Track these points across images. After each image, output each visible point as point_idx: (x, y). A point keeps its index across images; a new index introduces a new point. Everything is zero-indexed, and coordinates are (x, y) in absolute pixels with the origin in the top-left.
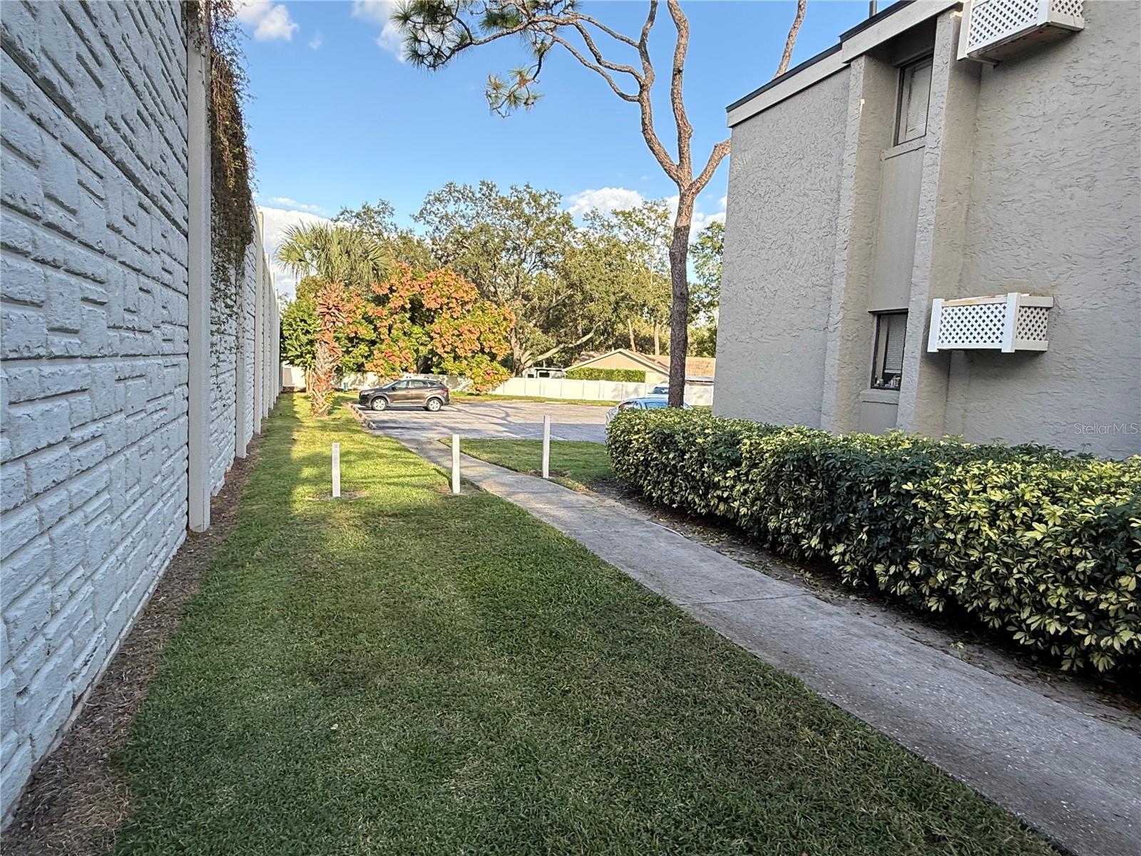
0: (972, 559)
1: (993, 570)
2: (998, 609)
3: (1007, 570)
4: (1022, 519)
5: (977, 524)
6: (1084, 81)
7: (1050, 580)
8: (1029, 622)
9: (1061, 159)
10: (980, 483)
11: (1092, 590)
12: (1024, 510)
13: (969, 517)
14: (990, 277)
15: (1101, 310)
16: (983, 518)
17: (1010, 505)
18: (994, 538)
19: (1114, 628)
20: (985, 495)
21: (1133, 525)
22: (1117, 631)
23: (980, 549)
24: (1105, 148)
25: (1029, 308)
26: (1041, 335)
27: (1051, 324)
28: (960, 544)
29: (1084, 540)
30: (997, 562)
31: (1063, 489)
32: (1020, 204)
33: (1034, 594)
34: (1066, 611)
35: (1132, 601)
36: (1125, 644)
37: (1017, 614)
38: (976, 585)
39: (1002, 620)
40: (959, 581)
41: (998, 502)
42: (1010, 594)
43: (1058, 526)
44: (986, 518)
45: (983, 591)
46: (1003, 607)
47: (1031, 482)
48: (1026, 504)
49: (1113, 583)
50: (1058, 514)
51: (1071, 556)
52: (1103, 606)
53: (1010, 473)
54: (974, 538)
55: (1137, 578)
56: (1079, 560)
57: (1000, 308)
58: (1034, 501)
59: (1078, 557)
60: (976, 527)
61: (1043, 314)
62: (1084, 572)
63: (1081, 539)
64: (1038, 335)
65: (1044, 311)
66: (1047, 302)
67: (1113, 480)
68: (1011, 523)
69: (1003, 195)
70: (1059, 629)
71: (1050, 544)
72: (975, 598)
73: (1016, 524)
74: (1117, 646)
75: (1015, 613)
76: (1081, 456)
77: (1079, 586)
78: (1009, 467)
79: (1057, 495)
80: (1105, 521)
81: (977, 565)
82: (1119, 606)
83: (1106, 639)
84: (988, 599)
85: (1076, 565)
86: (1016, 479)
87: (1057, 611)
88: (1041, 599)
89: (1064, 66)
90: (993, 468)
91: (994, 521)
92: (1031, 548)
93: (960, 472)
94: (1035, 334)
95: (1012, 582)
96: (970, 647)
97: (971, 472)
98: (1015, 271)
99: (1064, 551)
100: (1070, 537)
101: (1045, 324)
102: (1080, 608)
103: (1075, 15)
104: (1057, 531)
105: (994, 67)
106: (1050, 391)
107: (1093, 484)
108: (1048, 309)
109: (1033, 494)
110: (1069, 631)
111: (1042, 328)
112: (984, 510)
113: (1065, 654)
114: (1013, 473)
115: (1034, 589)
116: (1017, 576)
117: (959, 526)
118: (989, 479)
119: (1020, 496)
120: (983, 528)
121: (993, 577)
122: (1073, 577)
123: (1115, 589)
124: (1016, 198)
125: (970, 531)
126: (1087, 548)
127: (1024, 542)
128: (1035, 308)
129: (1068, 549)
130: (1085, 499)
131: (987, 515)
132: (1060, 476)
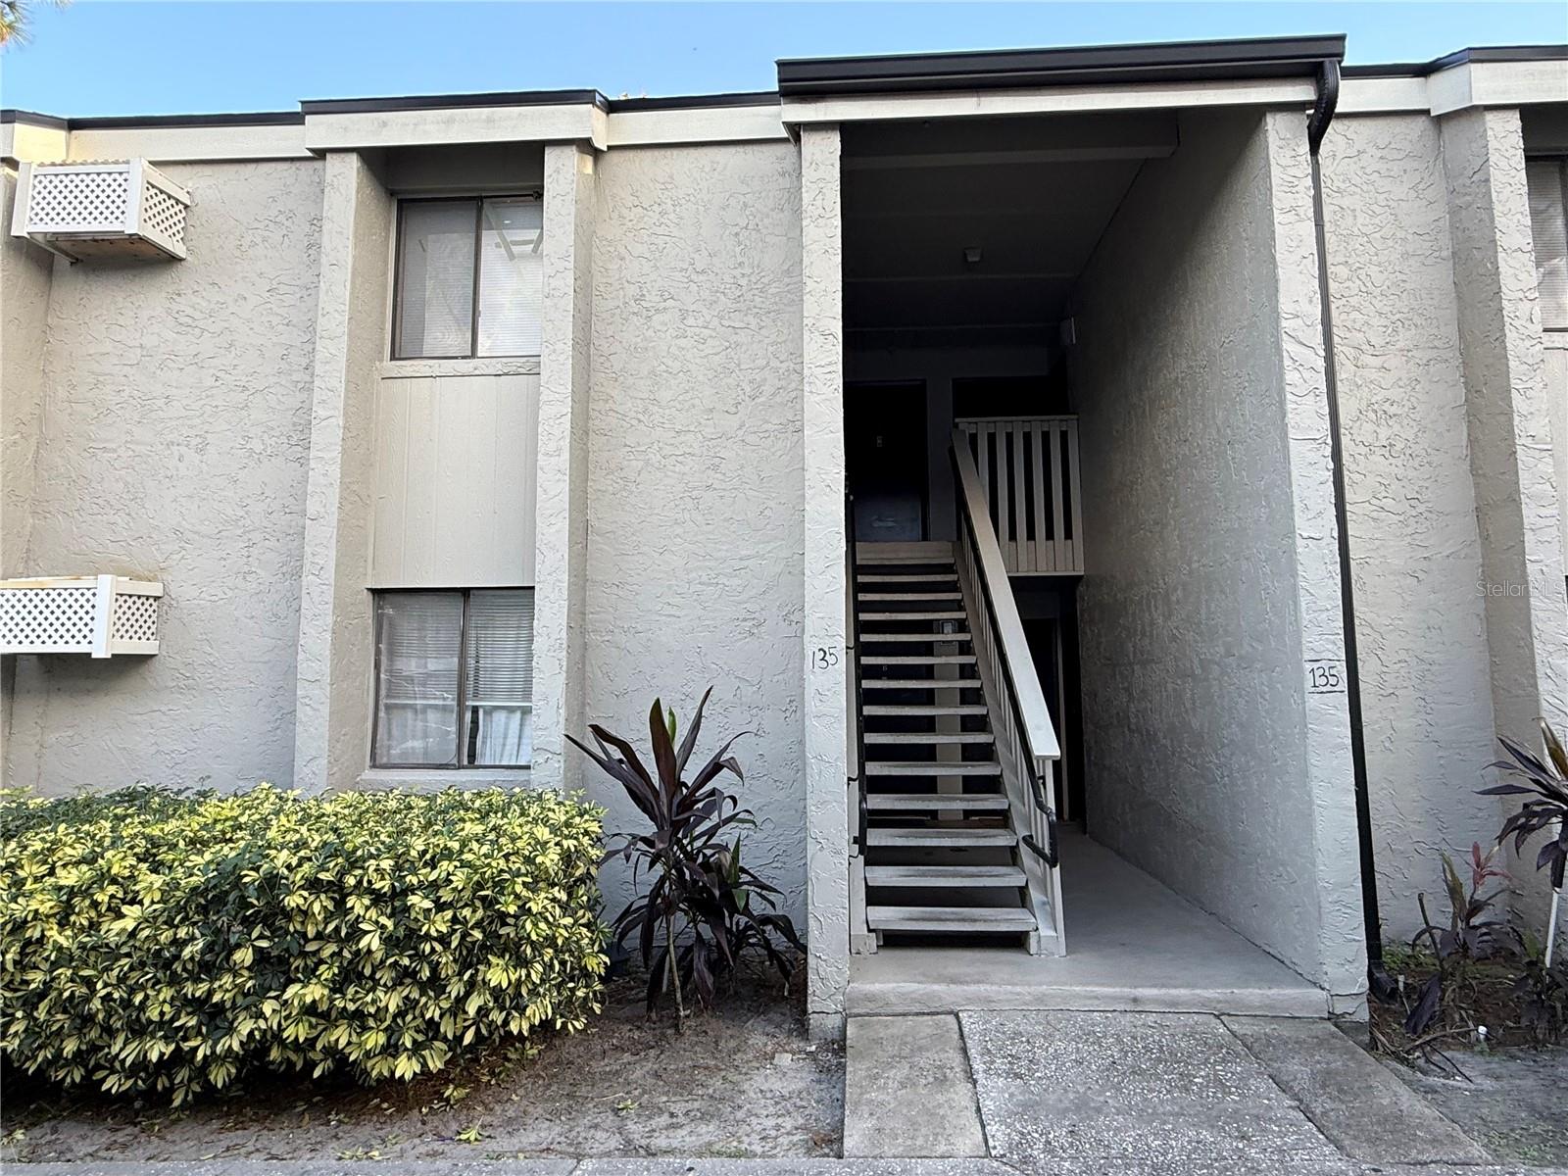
0: (33, 986)
1: (66, 994)
2: (78, 1053)
3: (89, 988)
4: (109, 903)
5: (39, 929)
6: (190, 321)
7: (150, 984)
8: (122, 1056)
9: (164, 407)
10: (45, 862)
11: (203, 981)
12: (112, 889)
13: (25, 921)
14: (77, 550)
15: (221, 602)
16: (48, 916)
17: (90, 887)
18: (65, 944)
19: (232, 1023)
20: (53, 880)
21: (246, 880)
22: (235, 1025)
23: (45, 966)
24: (217, 407)
25: (130, 596)
26: (149, 633)
27: (161, 619)
28: (11, 969)
29: (191, 914)
30: (72, 980)
31: (165, 848)
32: (115, 456)
33: (128, 1011)
34: (173, 1020)
35: (250, 978)
36: (245, 1040)
37: (106, 1050)
38: (41, 1027)
39: (86, 1067)
40: (12, 1030)
41: (73, 887)
42: (95, 1024)
43: (158, 902)
44: (54, 915)
45: (51, 1033)
46: (84, 1047)
47: (123, 846)
48: (114, 881)
49: (228, 963)
50: (156, 886)
51: (175, 942)
52: (216, 998)
53: (92, 839)
54: (35, 952)
55: (253, 946)
56: (185, 943)
57: (88, 594)
58: (127, 873)
59: (185, 940)
60: (37, 934)
61: (151, 605)
62: (192, 959)
63: (188, 914)
64: (144, 633)
65: (151, 601)
66: (155, 589)
67: (228, 823)
68: (93, 914)
69: (90, 439)
70: (163, 1050)
71: (146, 932)
72: (40, 1048)
73: (100, 915)
74: (236, 1047)
75: (103, 1048)
76: (199, 793)
77: (187, 979)
78: (92, 829)
79: (157, 858)
80: (213, 882)
81: (41, 995)
82: (236, 990)
83: (223, 1041)
84: (62, 1041)
85: (181, 951)
86: (100, 845)
87: (161, 1024)
88: (138, 1016)
89: (164, 295)
90: (66, 835)
91: (68, 915)
92: (123, 944)
93: (14, 850)
94: (141, 632)
95: (96, 1004)
96: (37, 1132)
97: (30, 849)
98: (110, 544)
99: (165, 937)
100: (173, 914)
101: (154, 618)
102: (189, 1010)
103: (175, 239)
104: (155, 910)
105: (72, 263)
106: (163, 709)
107: (204, 833)
108: (156, 598)
109: (123, 864)
110: (178, 1048)
111: (149, 623)
112: (52, 904)
113: (176, 1082)
114: (97, 838)
115: (127, 1004)
116: (103, 993)
117: (8, 939)
118: (60, 854)
119: (104, 870)
120: (47, 933)
121: (67, 1005)
122: (179, 970)
123: (230, 970)
124: (108, 445)
125: (28, 942)
126: (194, 924)
127: (112, 939)
128: (139, 597)
129: (171, 932)
130: (192, 858)
131: (55, 910)
132: (162, 830)
